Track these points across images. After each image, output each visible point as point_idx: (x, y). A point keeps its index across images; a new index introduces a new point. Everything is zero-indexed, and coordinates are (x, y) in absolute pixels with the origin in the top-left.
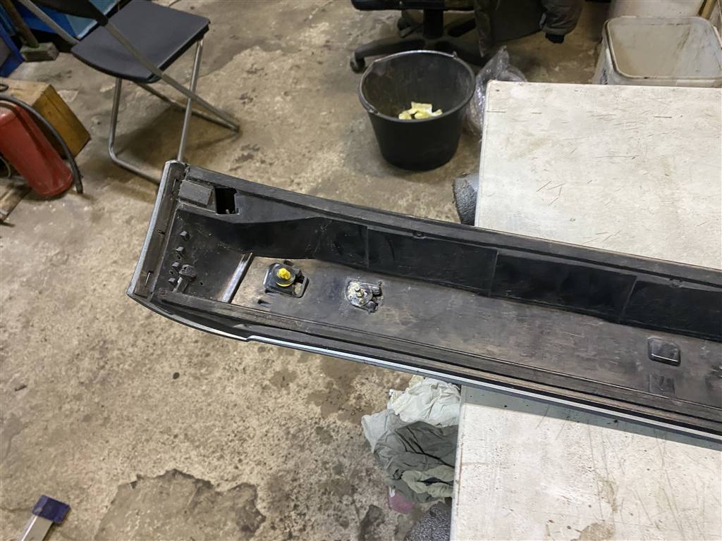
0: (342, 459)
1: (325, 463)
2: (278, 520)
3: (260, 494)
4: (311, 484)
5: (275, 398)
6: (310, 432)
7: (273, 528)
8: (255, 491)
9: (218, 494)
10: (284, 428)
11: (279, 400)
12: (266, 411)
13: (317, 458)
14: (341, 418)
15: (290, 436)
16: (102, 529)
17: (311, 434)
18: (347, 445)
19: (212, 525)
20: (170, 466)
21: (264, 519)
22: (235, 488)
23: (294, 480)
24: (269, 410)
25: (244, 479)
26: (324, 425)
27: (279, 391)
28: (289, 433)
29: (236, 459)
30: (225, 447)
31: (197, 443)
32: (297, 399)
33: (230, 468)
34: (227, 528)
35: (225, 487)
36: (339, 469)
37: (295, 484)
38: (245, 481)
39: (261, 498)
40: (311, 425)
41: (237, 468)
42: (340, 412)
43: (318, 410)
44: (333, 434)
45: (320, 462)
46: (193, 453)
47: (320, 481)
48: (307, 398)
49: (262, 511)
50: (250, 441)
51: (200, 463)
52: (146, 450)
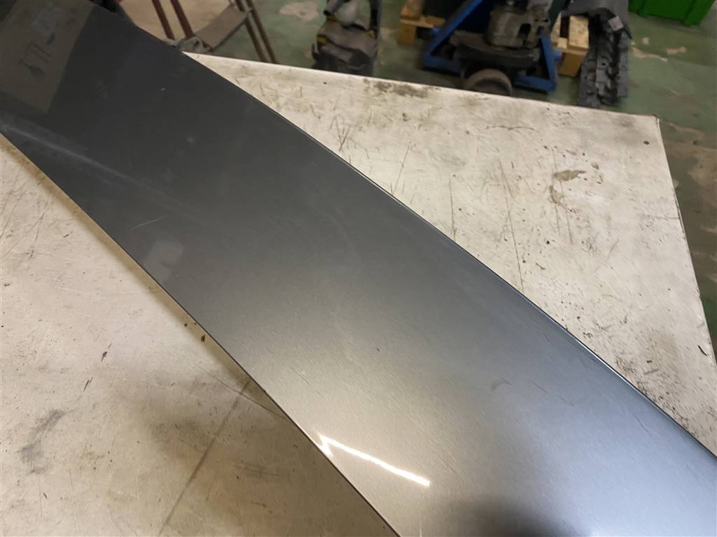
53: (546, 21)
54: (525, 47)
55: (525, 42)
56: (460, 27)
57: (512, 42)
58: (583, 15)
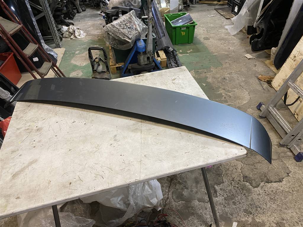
0: (236, 207)
1: (240, 203)
2: (240, 182)
3: (251, 187)
4: (239, 195)
5: (275, 218)
6: (253, 211)
7: (239, 180)
8: (253, 187)
9: (262, 182)
10: (262, 209)
11: (273, 218)
12: (274, 212)
13: (243, 204)
14: (247, 221)
15: (258, 207)
16: (282, 161)
17: (252, 210)
18: (238, 212)
19: (256, 174)
20: (284, 182)
21: (244, 181)
22: (259, 185)
23: (244, 194)
24: (273, 212)
25: (259, 188)
26: (250, 215)
27: (277, 221)
28: (259, 207)
29: (267, 192)
30: (274, 194)
31: (284, 192)
32: (268, 221)
33: (266, 189)
34: (251, 175)
35: (262, 184)
36: (234, 203)
37: (243, 193)
38: (258, 188)
39: (249, 186)
40: (255, 213)
41: (264, 190)
42: (249, 223)
43: (258, 220)
44: (245, 214)
45: (242, 203)
46: (282, 189)
47: (237, 198)
48: (265, 223)
49: (246, 183)
50: (269, 200)
51: (276, 187)
52: (296, 183)
53: (153, 54)
54: (150, 63)
55: (149, 61)
56: (129, 64)
57: (146, 63)
58: (161, 50)
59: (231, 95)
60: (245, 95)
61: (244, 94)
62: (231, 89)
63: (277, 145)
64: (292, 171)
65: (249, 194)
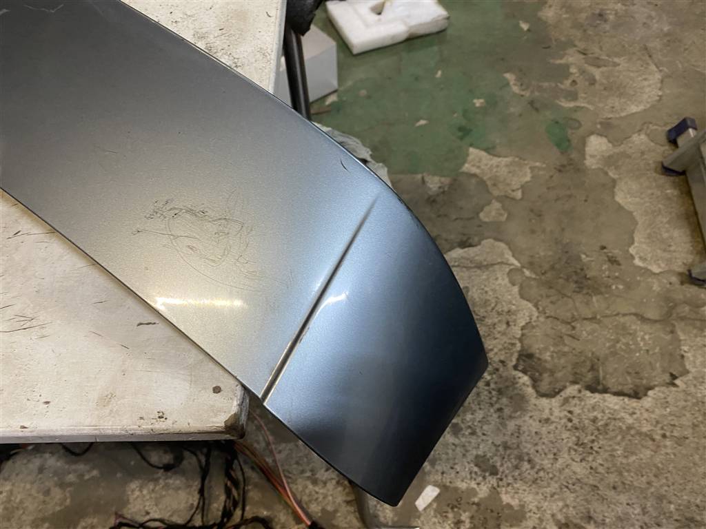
0: (457, 441)
1: (473, 433)
2: (501, 369)
3: (530, 390)
4: (480, 409)
5: (567, 506)
6: (505, 467)
7: (502, 362)
8: (537, 392)
9: (574, 382)
10: (538, 467)
11: (561, 504)
12: (570, 486)
13: (484, 437)
14: (473, 492)
15: (526, 458)
16: (672, 332)
17: (502, 465)
18: (455, 458)
19: (565, 354)
20: (647, 402)
21: (515, 367)
22: (560, 391)
23: (500, 410)
24: (567, 487)
25: (555, 402)
26: (490, 478)
27: (567, 518)
28: (529, 461)
29: (576, 421)
30: (596, 433)
31: (633, 432)
32: (538, 508)
33: (577, 410)
34: (548, 354)
35: (572, 390)
37: (497, 406)
38: (553, 400)
39: (528, 386)
40: (506, 476)
41: (570, 412)
42: (476, 500)
43: (506, 498)
44: (476, 469)
45: (480, 434)
46: (630, 420)
47: (472, 414)
48: (526, 513)
49: (520, 374)
50: (570, 445)
51: (615, 410)
52: (688, 415)
59: (597, 77)
60: (646, 83)
61: (645, 79)
62: (608, 56)
63: (681, 274)
64: (693, 370)
65: (517, 411)
